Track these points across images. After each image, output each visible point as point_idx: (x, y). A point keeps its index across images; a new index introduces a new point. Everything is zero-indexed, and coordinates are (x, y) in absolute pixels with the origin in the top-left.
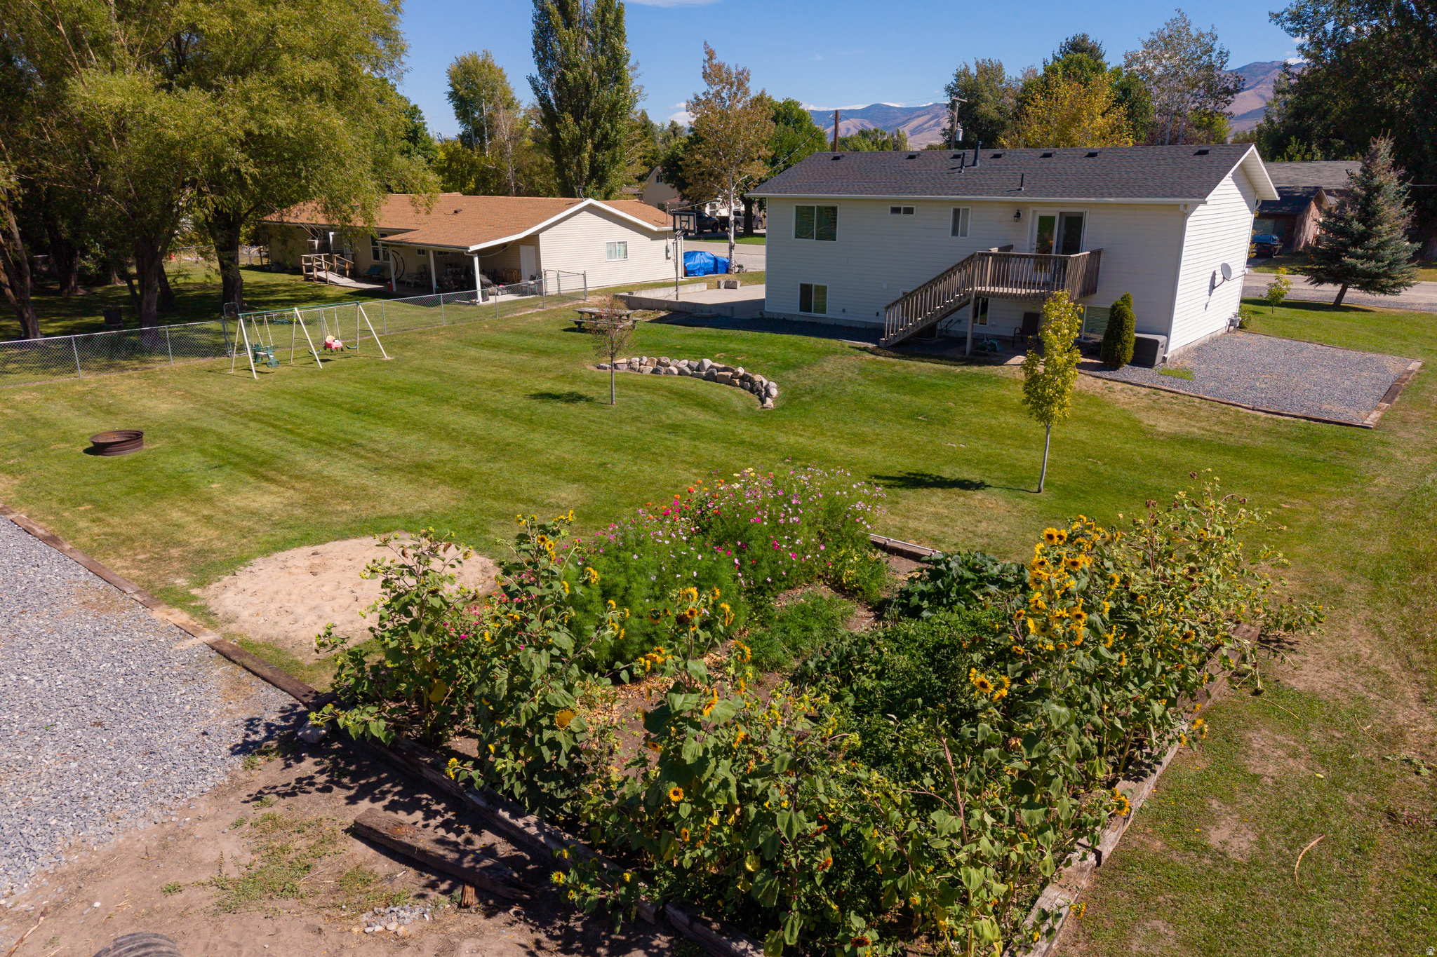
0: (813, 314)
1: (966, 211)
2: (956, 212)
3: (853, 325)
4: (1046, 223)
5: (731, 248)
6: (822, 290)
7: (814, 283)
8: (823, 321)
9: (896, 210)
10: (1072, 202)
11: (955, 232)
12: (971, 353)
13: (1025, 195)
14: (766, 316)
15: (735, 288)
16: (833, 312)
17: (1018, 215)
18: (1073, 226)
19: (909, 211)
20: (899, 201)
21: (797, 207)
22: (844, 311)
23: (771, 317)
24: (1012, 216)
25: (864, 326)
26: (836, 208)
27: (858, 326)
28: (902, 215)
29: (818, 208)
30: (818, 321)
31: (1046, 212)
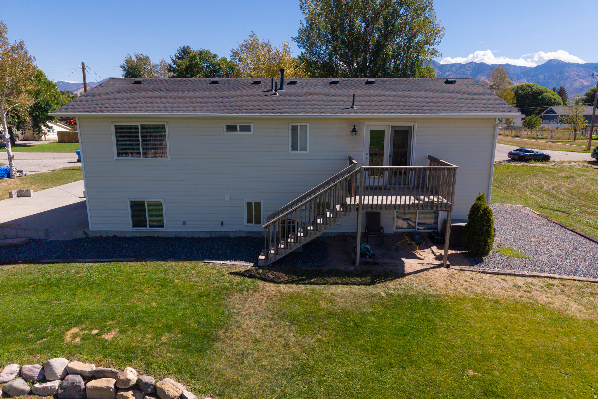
0: (148, 229)
1: (304, 128)
2: (294, 129)
3: (196, 236)
4: (377, 135)
5: (11, 159)
6: (157, 207)
7: (146, 199)
8: (160, 235)
9: (231, 128)
10: (400, 117)
11: (294, 147)
12: (361, 263)
13: (356, 112)
14: (91, 235)
15: (29, 196)
16: (172, 226)
17: (354, 130)
19: (246, 128)
20: (234, 119)
21: (116, 126)
22: (184, 223)
23: (98, 235)
24: (349, 131)
25: (208, 236)
26: (164, 126)
27: (202, 236)
28: (238, 132)
29: (143, 127)
30: (156, 235)
31: (377, 127)
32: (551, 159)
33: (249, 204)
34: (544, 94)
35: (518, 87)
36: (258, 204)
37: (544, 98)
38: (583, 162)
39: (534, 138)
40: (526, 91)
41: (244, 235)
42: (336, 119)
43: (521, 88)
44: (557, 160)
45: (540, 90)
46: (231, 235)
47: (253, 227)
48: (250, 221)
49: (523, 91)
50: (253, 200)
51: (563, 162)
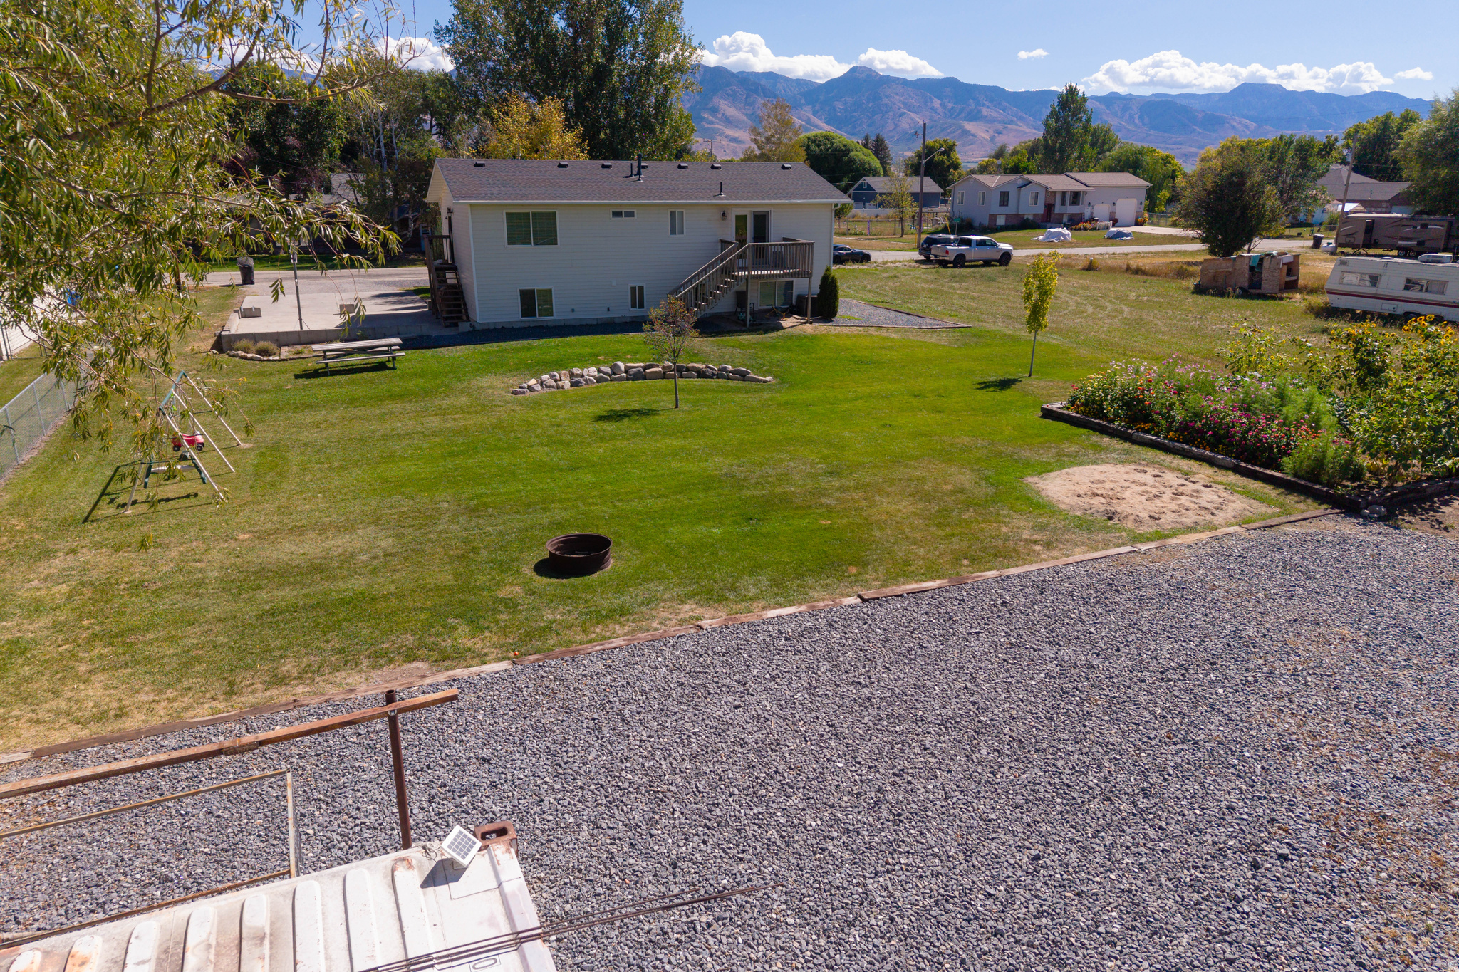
0: (538, 318)
1: (680, 213)
2: (673, 214)
3: (584, 323)
4: (741, 220)
6: (547, 295)
7: (536, 288)
8: (549, 324)
9: (617, 214)
10: (760, 202)
11: (673, 232)
13: (725, 198)
14: (479, 327)
16: (560, 313)
17: (724, 215)
18: (762, 221)
19: (630, 214)
20: (620, 205)
21: (507, 214)
22: (573, 310)
23: (486, 327)
24: (719, 216)
25: (595, 323)
26: (554, 213)
27: (588, 323)
28: (623, 218)
29: (534, 214)
30: (544, 324)
31: (741, 212)
32: (873, 259)
33: (633, 289)
34: (852, 154)
35: (809, 138)
36: (641, 288)
37: (852, 161)
38: (909, 261)
39: (844, 234)
40: (822, 147)
41: (628, 320)
42: (707, 205)
43: (814, 142)
44: (880, 260)
45: (844, 146)
46: (617, 321)
47: (637, 312)
48: (633, 306)
49: (818, 146)
50: (637, 285)
51: (886, 263)
